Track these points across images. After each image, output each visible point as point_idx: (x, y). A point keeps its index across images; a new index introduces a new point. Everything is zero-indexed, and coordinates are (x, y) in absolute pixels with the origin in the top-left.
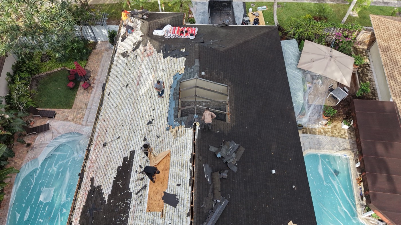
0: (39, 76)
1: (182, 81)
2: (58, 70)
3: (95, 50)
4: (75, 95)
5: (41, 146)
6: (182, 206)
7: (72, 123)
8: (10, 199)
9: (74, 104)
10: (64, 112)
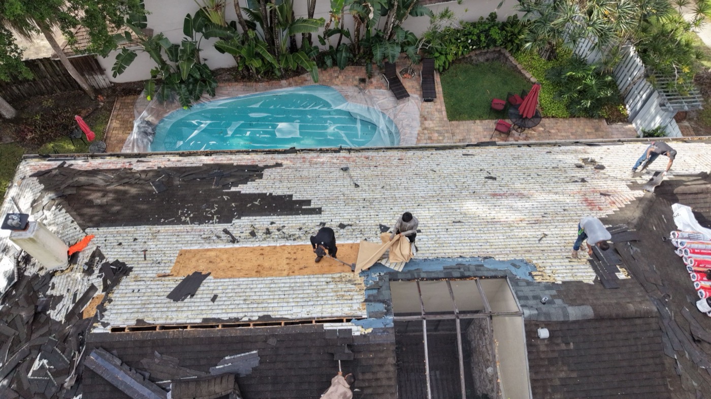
0: (507, 58)
1: (508, 280)
2: (530, 79)
3: (606, 123)
4: (481, 118)
5: (368, 100)
6: (165, 309)
7: (418, 129)
8: (281, 88)
9: (461, 122)
10: (440, 111)
